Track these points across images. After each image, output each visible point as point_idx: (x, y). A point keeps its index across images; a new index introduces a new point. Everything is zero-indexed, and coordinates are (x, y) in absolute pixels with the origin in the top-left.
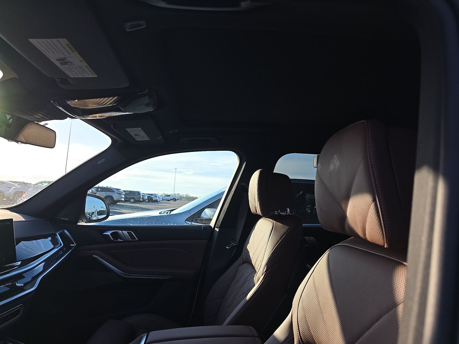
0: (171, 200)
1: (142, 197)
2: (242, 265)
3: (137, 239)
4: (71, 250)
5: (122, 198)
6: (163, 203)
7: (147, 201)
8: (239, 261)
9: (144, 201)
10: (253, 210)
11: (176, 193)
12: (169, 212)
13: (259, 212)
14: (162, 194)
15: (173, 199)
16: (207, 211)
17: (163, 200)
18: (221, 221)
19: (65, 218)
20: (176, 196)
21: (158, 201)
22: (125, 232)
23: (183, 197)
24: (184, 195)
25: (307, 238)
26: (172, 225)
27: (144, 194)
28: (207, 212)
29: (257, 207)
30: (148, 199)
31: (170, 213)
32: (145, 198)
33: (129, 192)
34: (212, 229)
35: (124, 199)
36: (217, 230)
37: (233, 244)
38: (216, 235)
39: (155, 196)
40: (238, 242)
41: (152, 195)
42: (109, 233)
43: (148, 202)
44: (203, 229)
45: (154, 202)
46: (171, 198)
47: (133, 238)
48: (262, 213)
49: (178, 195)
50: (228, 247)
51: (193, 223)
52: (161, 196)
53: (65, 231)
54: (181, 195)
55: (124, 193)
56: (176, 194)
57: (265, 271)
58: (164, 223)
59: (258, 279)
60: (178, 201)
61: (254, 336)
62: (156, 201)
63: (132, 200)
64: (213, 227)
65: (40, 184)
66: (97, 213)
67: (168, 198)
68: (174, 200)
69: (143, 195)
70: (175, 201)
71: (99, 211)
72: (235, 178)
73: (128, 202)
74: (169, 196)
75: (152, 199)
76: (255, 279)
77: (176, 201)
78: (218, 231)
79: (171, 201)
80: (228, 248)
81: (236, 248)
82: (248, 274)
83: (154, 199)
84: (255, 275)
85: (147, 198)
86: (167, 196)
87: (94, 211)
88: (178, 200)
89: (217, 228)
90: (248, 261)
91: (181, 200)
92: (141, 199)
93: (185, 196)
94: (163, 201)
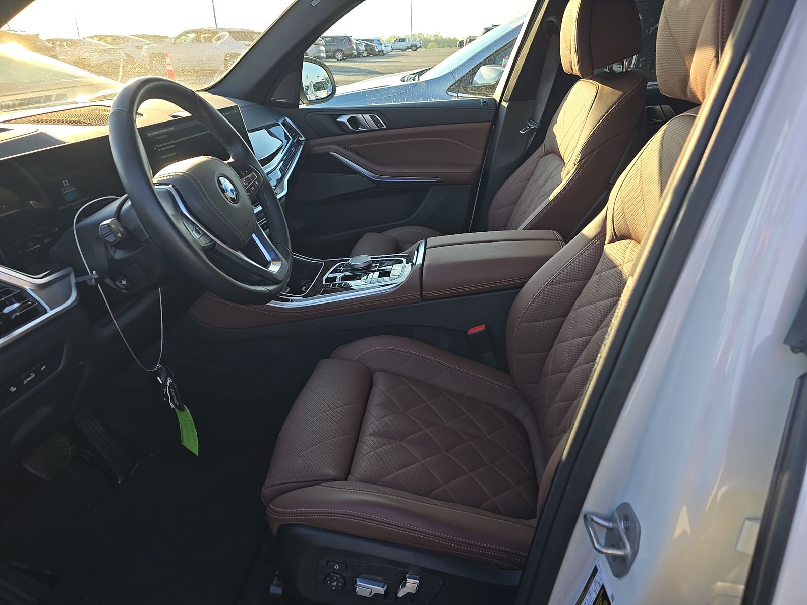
0: (408, 48)
1: (355, 48)
2: (544, 156)
3: (385, 127)
4: (302, 146)
5: (320, 51)
6: (395, 56)
7: (364, 54)
8: (541, 150)
9: (359, 55)
10: (566, 67)
11: (416, 32)
12: (417, 77)
13: (576, 71)
14: (389, 38)
15: (411, 46)
16: (484, 70)
17: (393, 50)
18: (511, 90)
19: (282, 99)
20: (416, 39)
21: (384, 53)
22: (367, 117)
23: (430, 41)
24: (431, 36)
25: (658, 107)
26: (433, 101)
27: (357, 40)
28: (486, 74)
29: (573, 62)
30: (366, 50)
31: (419, 79)
32: (361, 49)
33: (330, 39)
34: (498, 104)
35: (326, 52)
36: (505, 104)
37: (530, 127)
38: (503, 115)
39: (378, 42)
40: (539, 122)
41: (372, 41)
42: (344, 119)
43: (367, 56)
44: (483, 105)
45: (377, 55)
46: (407, 44)
47: (379, 124)
48: (581, 72)
49: (419, 37)
50: (523, 131)
51: (460, 95)
52: (389, 41)
53: (287, 119)
54: (425, 36)
55: (323, 41)
56: (415, 35)
57: (578, 161)
58: (421, 99)
59: (567, 173)
60: (420, 50)
61: (558, 240)
62: (381, 54)
63: (339, 56)
64: (498, 100)
65: (183, 37)
66: (314, 86)
67: (402, 45)
68: (414, 48)
69: (356, 43)
70: (416, 50)
71: (316, 83)
72: (537, 8)
73: (333, 59)
74: (403, 40)
75: (372, 49)
76: (563, 174)
77: (418, 50)
78: (506, 106)
79: (407, 50)
80: (523, 133)
81: (535, 133)
82: (552, 170)
83: (377, 50)
84: (563, 169)
85: (364, 49)
86: (400, 41)
87: (309, 84)
88: (420, 47)
89: (505, 101)
90: (555, 151)
91: (426, 48)
92: (355, 52)
93: (432, 39)
94: (395, 52)
